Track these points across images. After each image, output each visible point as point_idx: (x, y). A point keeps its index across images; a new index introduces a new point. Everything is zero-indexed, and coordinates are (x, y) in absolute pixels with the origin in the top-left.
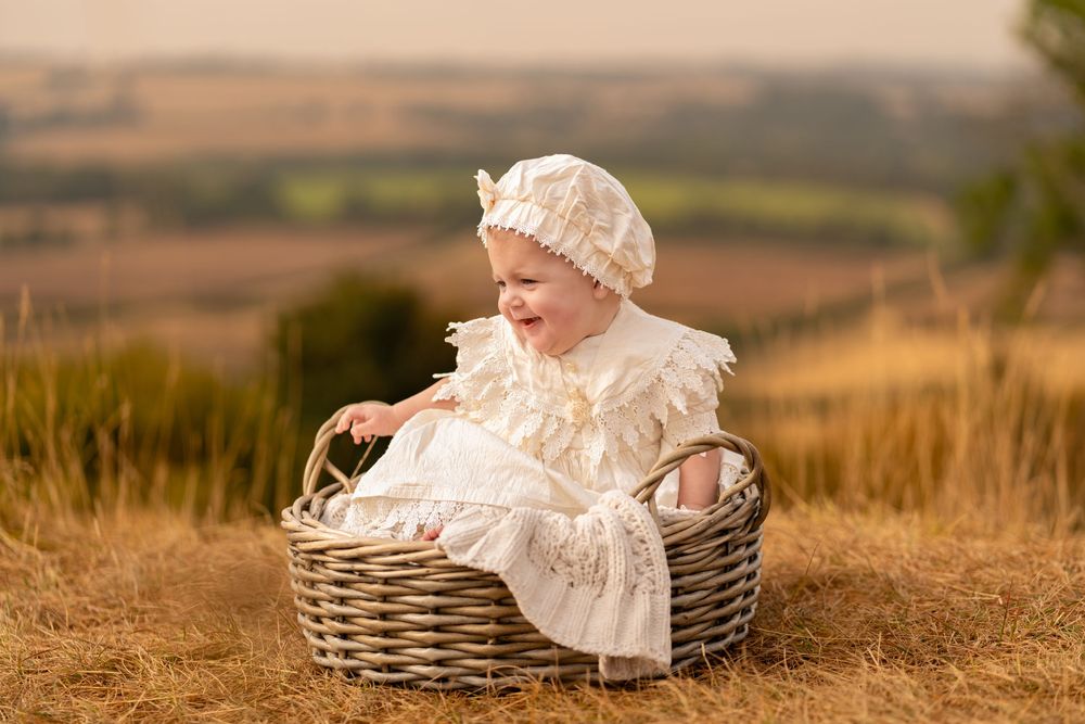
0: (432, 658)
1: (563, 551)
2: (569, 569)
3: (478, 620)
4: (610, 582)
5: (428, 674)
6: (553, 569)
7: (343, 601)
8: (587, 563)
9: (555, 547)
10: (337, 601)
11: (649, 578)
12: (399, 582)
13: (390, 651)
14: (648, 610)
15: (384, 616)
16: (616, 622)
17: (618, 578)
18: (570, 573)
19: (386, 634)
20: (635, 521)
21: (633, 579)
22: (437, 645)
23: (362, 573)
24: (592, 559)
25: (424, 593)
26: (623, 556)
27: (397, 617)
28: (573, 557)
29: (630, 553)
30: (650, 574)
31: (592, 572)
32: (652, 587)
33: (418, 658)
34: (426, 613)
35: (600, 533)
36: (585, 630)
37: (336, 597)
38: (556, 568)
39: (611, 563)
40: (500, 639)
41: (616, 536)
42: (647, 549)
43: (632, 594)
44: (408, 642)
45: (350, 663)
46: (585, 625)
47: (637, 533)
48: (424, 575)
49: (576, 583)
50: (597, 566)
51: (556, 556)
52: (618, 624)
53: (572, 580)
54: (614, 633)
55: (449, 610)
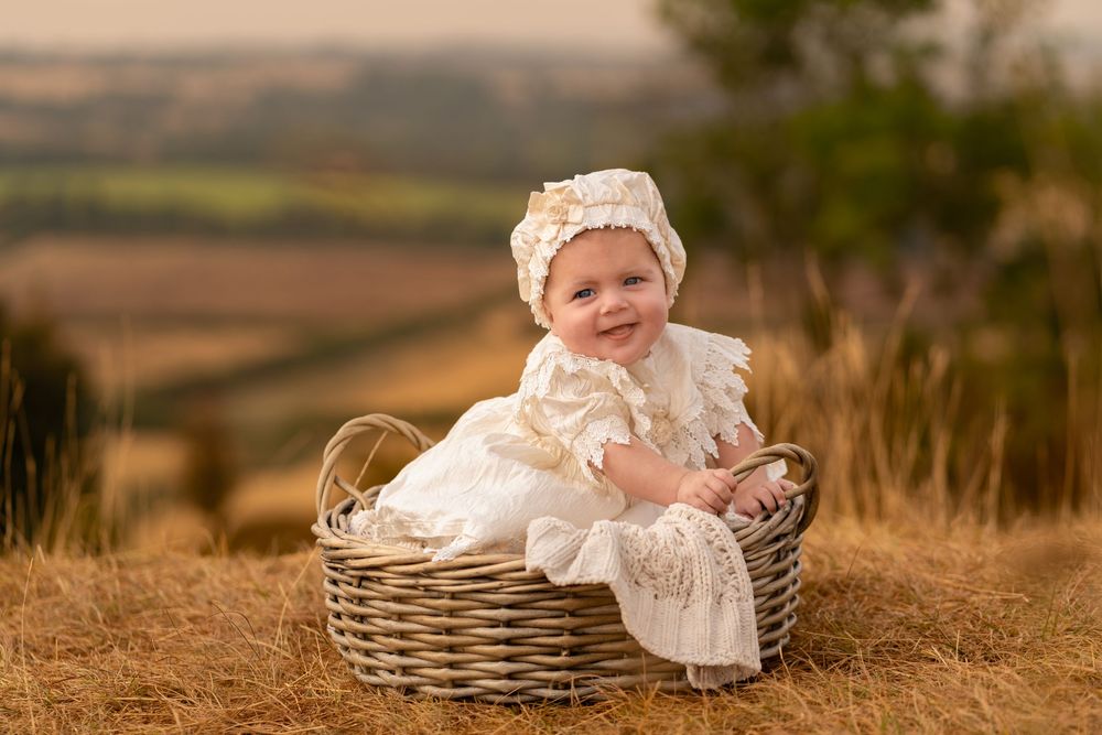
0: (504, 672)
1: (646, 564)
2: (653, 581)
3: (551, 632)
4: (696, 592)
5: (498, 688)
6: (636, 583)
7: (401, 617)
8: (672, 575)
9: (639, 560)
10: (395, 617)
11: (733, 586)
12: (468, 596)
13: (455, 666)
14: (738, 617)
15: (449, 631)
16: (709, 632)
17: (706, 587)
18: (654, 586)
19: (451, 649)
20: (713, 530)
21: (719, 588)
22: (508, 659)
23: (427, 588)
24: (677, 571)
25: (496, 606)
26: (708, 567)
27: (464, 631)
28: (658, 569)
29: (713, 564)
30: (733, 582)
31: (677, 583)
32: (737, 595)
33: (486, 673)
34: (498, 626)
35: (682, 544)
36: (679, 641)
37: (393, 613)
38: (640, 580)
39: (696, 572)
40: (574, 651)
41: (700, 547)
42: (728, 558)
43: (719, 603)
44: (476, 657)
45: (406, 680)
46: (678, 634)
47: (717, 543)
48: (497, 588)
49: (660, 595)
50: (682, 576)
51: (640, 569)
52: (712, 634)
53: (656, 592)
54: (708, 642)
55: (521, 623)
